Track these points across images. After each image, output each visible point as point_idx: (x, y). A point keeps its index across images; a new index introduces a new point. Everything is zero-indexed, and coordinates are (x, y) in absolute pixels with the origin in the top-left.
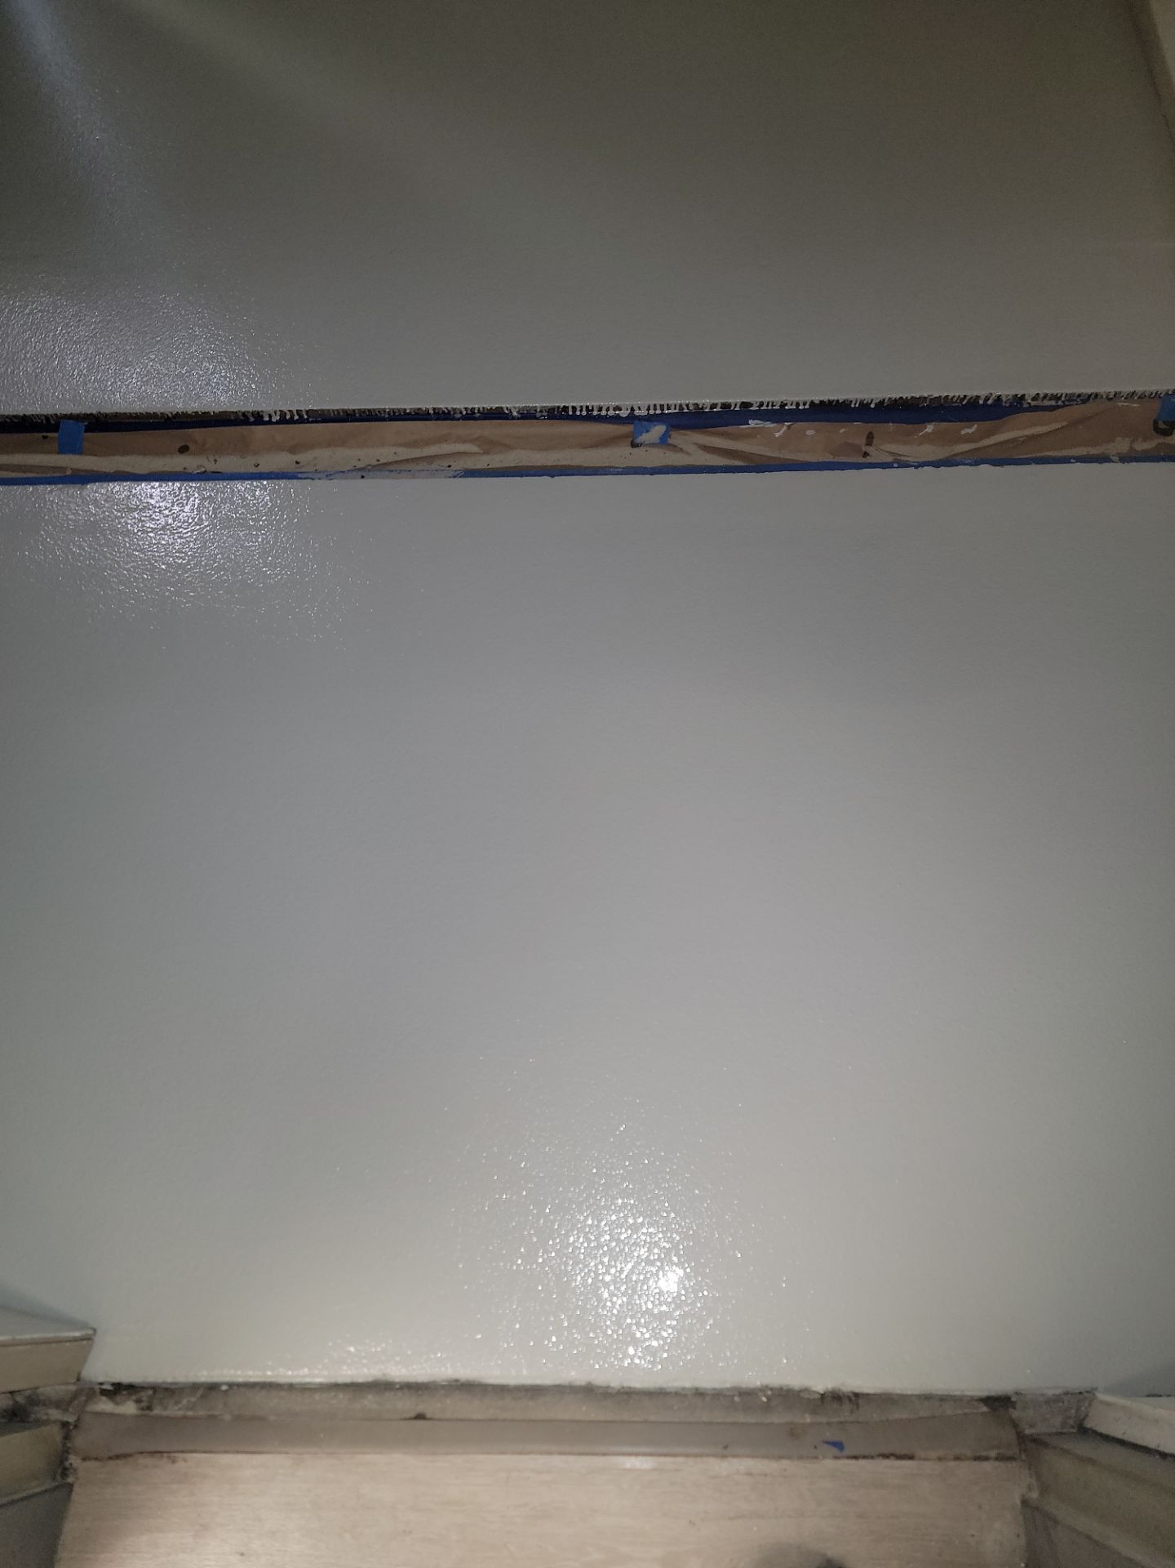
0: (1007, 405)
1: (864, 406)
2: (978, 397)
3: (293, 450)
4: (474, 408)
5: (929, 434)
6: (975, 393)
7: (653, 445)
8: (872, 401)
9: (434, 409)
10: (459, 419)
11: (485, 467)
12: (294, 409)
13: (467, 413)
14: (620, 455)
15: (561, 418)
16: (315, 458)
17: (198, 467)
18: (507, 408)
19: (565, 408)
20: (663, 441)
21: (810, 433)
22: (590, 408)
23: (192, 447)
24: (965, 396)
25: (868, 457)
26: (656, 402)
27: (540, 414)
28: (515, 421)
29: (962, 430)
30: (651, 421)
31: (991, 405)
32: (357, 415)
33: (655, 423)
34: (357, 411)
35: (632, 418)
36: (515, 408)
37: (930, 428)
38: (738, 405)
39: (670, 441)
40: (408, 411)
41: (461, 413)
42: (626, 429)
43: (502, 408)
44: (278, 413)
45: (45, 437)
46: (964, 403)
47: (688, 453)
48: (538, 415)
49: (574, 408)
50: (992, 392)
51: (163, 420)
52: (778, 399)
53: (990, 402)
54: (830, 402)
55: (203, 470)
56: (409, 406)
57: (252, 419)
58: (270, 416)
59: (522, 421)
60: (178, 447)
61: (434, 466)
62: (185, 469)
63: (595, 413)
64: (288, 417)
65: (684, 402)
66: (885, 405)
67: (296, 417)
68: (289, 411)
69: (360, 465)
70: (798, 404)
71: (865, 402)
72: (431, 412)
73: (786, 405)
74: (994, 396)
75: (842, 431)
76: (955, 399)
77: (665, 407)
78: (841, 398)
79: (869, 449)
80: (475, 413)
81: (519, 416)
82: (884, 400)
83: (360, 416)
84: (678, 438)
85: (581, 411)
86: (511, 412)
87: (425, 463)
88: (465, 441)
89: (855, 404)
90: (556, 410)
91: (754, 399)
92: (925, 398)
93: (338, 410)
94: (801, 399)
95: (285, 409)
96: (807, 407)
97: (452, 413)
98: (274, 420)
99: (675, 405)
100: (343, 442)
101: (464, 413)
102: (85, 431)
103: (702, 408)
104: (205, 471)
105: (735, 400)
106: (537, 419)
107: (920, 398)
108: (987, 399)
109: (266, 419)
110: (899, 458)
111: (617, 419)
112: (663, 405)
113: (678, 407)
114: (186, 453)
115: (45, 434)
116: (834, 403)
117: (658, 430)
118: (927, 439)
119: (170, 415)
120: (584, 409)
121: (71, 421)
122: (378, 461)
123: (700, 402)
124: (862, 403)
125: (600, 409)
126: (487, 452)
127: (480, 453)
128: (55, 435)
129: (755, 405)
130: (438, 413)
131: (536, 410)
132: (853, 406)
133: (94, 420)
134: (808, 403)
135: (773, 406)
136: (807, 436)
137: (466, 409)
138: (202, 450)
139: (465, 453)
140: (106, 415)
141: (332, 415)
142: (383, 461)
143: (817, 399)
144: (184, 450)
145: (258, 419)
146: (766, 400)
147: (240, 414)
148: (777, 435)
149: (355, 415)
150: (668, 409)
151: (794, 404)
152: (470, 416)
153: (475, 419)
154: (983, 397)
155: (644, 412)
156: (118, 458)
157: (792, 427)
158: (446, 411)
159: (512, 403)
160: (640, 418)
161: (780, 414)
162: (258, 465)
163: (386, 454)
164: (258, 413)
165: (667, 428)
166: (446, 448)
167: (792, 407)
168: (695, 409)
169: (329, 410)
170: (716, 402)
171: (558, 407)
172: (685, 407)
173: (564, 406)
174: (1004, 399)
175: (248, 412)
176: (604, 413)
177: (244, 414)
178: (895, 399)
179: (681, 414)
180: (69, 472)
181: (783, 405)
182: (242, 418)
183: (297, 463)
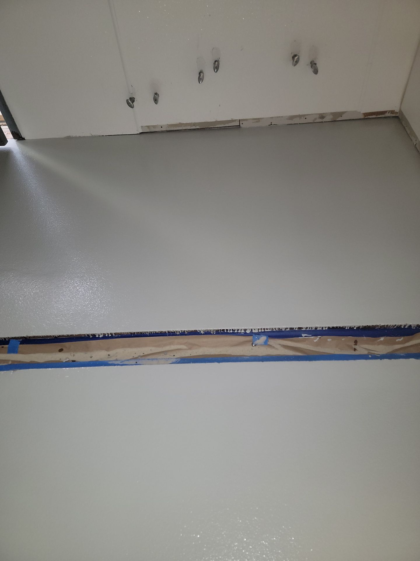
0: (414, 328)
1: (351, 329)
2: (401, 325)
3: (108, 349)
4: (185, 331)
5: (382, 341)
6: (400, 324)
7: (261, 345)
8: (355, 327)
9: (168, 331)
10: (178, 335)
11: (190, 355)
12: (109, 333)
13: (182, 332)
14: (247, 350)
15: (222, 334)
16: (117, 353)
17: (66, 359)
18: (199, 331)
19: (223, 330)
20: (266, 343)
21: (329, 340)
22: (234, 330)
23: (64, 349)
24: (395, 325)
25: (356, 351)
26: (262, 328)
27: (213, 332)
28: (202, 335)
29: (396, 339)
30: (260, 335)
31: (407, 328)
32: (136, 334)
33: (262, 335)
34: (135, 333)
35: (252, 334)
36: (202, 330)
37: (382, 339)
38: (297, 328)
39: (269, 343)
40: (157, 332)
41: (179, 332)
42: (250, 338)
43: (197, 330)
44: (102, 334)
45: (3, 347)
46: (395, 327)
47: (277, 349)
48: (212, 332)
49: (227, 330)
50: (407, 323)
51: (54, 338)
52: (314, 326)
53: (406, 327)
54: (337, 327)
55: (68, 360)
56: (157, 330)
57: (91, 337)
58: (99, 335)
59: (205, 335)
60: (59, 349)
61: (168, 356)
62: (60, 359)
63: (236, 331)
64: (107, 335)
65: (274, 327)
66: (360, 328)
67: (110, 335)
68: (107, 333)
69: (136, 356)
70: (322, 328)
71: (352, 327)
72: (167, 332)
73: (318, 328)
74: (408, 325)
75: (343, 339)
76: (391, 326)
77: (266, 329)
78: (341, 326)
79: (356, 347)
80: (185, 332)
81: (204, 333)
82: (360, 326)
83: (137, 334)
84: (272, 342)
85: (230, 331)
86: (200, 332)
87: (163, 354)
88: (181, 344)
89: (347, 328)
90: (219, 331)
91: (304, 326)
92: (378, 326)
93: (128, 333)
94: (323, 326)
95: (105, 332)
96: (326, 329)
97: (176, 332)
98: (101, 337)
99: (270, 329)
100: (130, 346)
101: (181, 332)
102: (20, 344)
103: (281, 329)
104: (69, 360)
105: (295, 326)
106: (212, 334)
107: (376, 326)
108: (405, 326)
109: (97, 336)
110: (370, 351)
111: (245, 334)
112: (265, 328)
113: (271, 329)
114: (62, 352)
115: (3, 346)
116: (338, 328)
117: (263, 338)
118: (381, 343)
119: (57, 336)
120: (231, 330)
121: (15, 340)
122: (144, 353)
123: (280, 327)
124: (350, 328)
125: (238, 330)
126: (190, 349)
127: (187, 349)
128: (7, 346)
129: (304, 328)
130: (170, 332)
131: (211, 331)
132: (346, 328)
133: (25, 339)
134: (327, 328)
135: (312, 328)
136: (328, 341)
137: (181, 331)
138: (69, 350)
139: (180, 349)
140: (30, 337)
141: (125, 334)
142: (146, 353)
143: (331, 326)
144: (61, 350)
145: (94, 337)
146: (308, 326)
147: (86, 335)
148: (315, 341)
149: (135, 334)
150: (267, 330)
151: (321, 328)
152: (183, 334)
153: (186, 335)
154: (403, 325)
155: (256, 331)
156: (32, 355)
157: (321, 338)
158: (173, 332)
159: (201, 328)
160: (255, 334)
161: (316, 332)
162: (92, 357)
163: (147, 350)
164: (94, 334)
165: (267, 338)
166: (173, 347)
167: (320, 329)
168: (278, 330)
169: (124, 333)
170: (287, 327)
171: (220, 330)
172: (274, 329)
173: (223, 329)
174: (413, 326)
175: (90, 334)
176: (239, 331)
177: (88, 335)
178: (365, 326)
179: (272, 331)
180: (10, 363)
181: (316, 328)
182: (87, 336)
183: (109, 355)
